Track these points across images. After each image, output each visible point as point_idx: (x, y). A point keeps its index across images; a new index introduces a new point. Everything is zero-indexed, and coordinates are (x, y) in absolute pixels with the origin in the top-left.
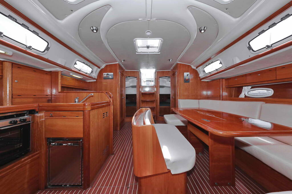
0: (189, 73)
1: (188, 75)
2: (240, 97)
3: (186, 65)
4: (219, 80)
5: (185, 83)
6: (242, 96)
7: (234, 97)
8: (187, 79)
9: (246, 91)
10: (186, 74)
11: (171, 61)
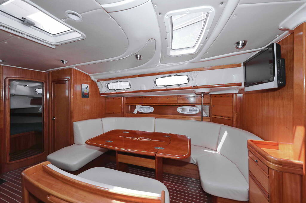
0: (88, 85)
1: (87, 88)
2: (134, 113)
3: (84, 74)
4: (120, 98)
5: (82, 97)
6: (135, 112)
7: (130, 113)
8: (86, 93)
9: (139, 109)
10: (84, 86)
11: (65, 63)
